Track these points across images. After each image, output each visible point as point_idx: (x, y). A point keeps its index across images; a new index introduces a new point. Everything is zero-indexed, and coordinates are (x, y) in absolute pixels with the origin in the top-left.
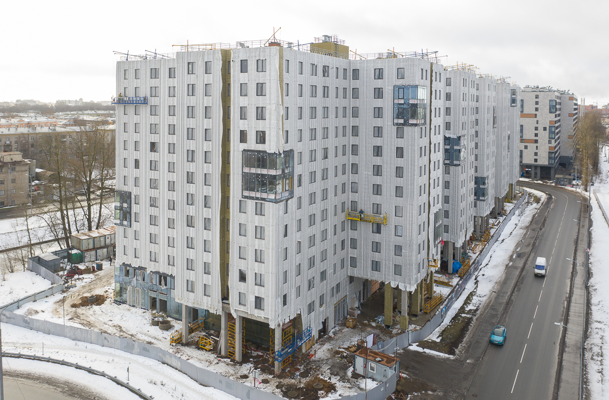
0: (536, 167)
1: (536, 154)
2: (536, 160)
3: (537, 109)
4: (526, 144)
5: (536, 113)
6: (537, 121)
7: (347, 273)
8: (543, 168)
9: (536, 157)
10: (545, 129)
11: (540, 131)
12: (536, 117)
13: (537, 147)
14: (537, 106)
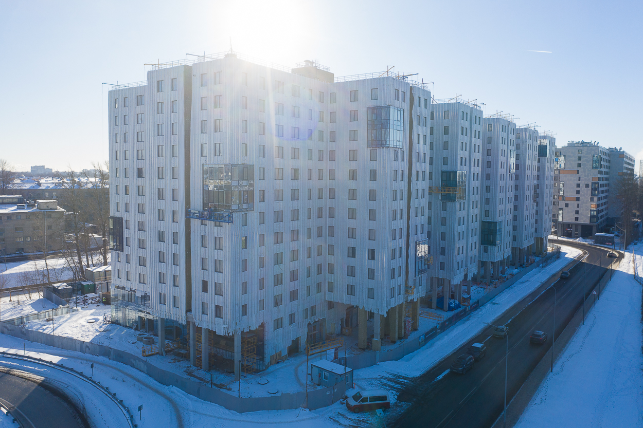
0: (577, 225)
1: (577, 212)
2: (577, 219)
3: (579, 165)
4: (567, 202)
5: (579, 168)
6: (580, 178)
7: (325, 298)
8: (584, 226)
9: (577, 216)
10: (587, 186)
11: (583, 189)
12: (578, 173)
13: (578, 205)
14: (580, 162)
